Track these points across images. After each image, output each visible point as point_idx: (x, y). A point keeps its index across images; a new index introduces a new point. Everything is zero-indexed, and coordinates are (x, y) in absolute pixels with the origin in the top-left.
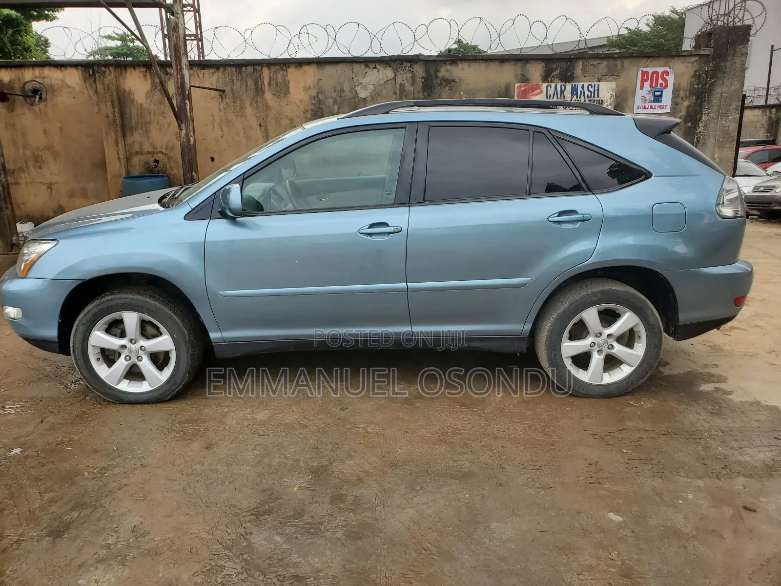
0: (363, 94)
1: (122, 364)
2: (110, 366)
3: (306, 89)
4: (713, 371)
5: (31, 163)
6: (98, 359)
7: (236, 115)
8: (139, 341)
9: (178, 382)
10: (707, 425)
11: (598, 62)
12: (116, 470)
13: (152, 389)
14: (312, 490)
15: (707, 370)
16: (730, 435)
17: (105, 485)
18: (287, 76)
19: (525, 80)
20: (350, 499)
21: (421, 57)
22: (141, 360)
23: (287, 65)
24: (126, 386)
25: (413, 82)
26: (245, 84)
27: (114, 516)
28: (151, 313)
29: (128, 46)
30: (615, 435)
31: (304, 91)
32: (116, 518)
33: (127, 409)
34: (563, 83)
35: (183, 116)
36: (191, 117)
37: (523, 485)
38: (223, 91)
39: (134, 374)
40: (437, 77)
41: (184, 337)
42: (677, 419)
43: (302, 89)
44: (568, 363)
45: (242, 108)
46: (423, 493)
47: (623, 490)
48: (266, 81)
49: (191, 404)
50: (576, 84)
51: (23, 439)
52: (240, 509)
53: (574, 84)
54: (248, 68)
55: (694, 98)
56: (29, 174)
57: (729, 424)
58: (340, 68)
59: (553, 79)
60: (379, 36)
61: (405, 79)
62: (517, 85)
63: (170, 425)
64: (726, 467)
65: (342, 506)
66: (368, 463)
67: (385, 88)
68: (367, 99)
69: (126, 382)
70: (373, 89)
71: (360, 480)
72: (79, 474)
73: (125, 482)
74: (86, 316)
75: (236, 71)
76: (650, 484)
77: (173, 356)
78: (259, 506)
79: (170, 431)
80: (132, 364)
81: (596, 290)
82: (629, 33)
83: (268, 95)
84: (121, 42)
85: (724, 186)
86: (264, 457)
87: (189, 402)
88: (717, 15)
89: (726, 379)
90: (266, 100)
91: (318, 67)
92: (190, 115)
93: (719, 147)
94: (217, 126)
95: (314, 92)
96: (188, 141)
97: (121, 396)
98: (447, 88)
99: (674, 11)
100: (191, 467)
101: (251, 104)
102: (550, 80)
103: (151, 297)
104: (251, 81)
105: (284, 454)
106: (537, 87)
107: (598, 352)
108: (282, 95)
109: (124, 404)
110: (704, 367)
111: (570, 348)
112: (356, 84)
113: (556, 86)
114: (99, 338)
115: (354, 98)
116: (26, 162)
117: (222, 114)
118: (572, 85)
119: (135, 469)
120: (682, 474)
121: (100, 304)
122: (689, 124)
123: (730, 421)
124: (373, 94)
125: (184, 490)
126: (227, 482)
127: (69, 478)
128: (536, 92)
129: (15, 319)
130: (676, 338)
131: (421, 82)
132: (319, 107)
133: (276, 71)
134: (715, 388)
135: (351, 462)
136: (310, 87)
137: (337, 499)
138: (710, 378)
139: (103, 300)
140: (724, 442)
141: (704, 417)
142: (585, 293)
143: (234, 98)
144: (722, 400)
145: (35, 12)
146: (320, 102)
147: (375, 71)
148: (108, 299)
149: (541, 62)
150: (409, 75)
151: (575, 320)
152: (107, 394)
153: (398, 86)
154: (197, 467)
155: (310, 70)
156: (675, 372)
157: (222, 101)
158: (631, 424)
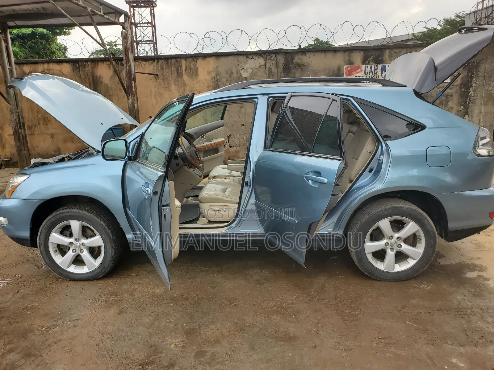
0: (245, 75)
1: (70, 254)
2: (63, 255)
3: (209, 73)
4: (477, 262)
5: (41, 122)
6: (56, 251)
7: (165, 90)
8: (81, 240)
9: (106, 267)
10: (470, 304)
11: (400, 50)
12: (57, 329)
13: (89, 271)
14: (184, 347)
15: (473, 262)
16: (487, 312)
17: (47, 340)
18: (197, 64)
19: (350, 63)
20: (208, 355)
21: (282, 51)
22: (83, 252)
23: (197, 58)
24: (73, 269)
25: (277, 67)
26: (170, 70)
27: (47, 363)
28: (88, 221)
29: (113, 49)
30: (401, 309)
31: (207, 74)
32: (48, 365)
33: (73, 284)
34: (376, 65)
35: (130, 92)
36: (135, 92)
37: (331, 348)
38: (157, 75)
39: (78, 261)
40: (293, 63)
41: (110, 237)
42: (448, 299)
43: (206, 73)
44: (370, 257)
45: (169, 85)
46: (260, 352)
47: (404, 354)
48: (184, 68)
49: (115, 281)
50: (385, 65)
51: (3, 305)
52: (132, 360)
53: (383, 65)
54: (172, 60)
55: (466, 72)
56: (40, 128)
57: (486, 303)
58: (230, 58)
59: (369, 62)
60: (255, 37)
61: (271, 65)
62: (345, 67)
63: (99, 296)
64: (482, 337)
65: (202, 360)
66: (224, 327)
67: (259, 71)
68: (248, 78)
69: (74, 266)
70: (251, 71)
71: (218, 341)
72: (31, 331)
73: (60, 338)
74: (47, 224)
75: (165, 62)
76: (425, 350)
77: (103, 250)
78: (146, 358)
79: (98, 300)
80: (77, 254)
81: (387, 207)
82: (427, 31)
83: (185, 77)
84: (109, 47)
85: (479, 133)
86: (155, 321)
87: (114, 280)
88: (480, 17)
89: (486, 268)
90: (184, 80)
91: (216, 58)
92: (135, 90)
93: (485, 104)
94: (153, 97)
95: (214, 75)
96: (134, 106)
97: (70, 275)
98: (299, 70)
99: (457, 16)
100: (106, 327)
101: (174, 83)
102: (367, 63)
103: (88, 211)
104: (174, 68)
105: (169, 319)
106: (359, 67)
107: (391, 249)
108: (194, 77)
109: (72, 281)
110: (471, 259)
111: (371, 246)
112: (241, 69)
113: (371, 67)
114: (56, 237)
115: (239, 78)
116: (38, 121)
117: (157, 89)
118: (382, 66)
119: (69, 328)
120: (449, 343)
121: (56, 216)
122: (463, 90)
123: (487, 301)
124: (252, 74)
125: (98, 345)
126: (127, 340)
127: (25, 334)
128: (358, 71)
129: (4, 225)
130: (447, 240)
131: (282, 66)
132: (217, 84)
133: (190, 62)
134: (477, 275)
135: (213, 327)
136: (211, 72)
137: (200, 354)
138: (473, 268)
139: (58, 213)
140: (482, 317)
141: (469, 298)
142: (380, 209)
143: (164, 79)
144: (482, 284)
145: (58, 30)
146: (217, 80)
147: (252, 60)
148: (61, 212)
149: (361, 51)
150: (274, 62)
151: (374, 227)
152: (61, 274)
153: (267, 69)
154: (110, 328)
155: (212, 60)
156: (448, 263)
157: (156, 82)
158: (414, 302)
